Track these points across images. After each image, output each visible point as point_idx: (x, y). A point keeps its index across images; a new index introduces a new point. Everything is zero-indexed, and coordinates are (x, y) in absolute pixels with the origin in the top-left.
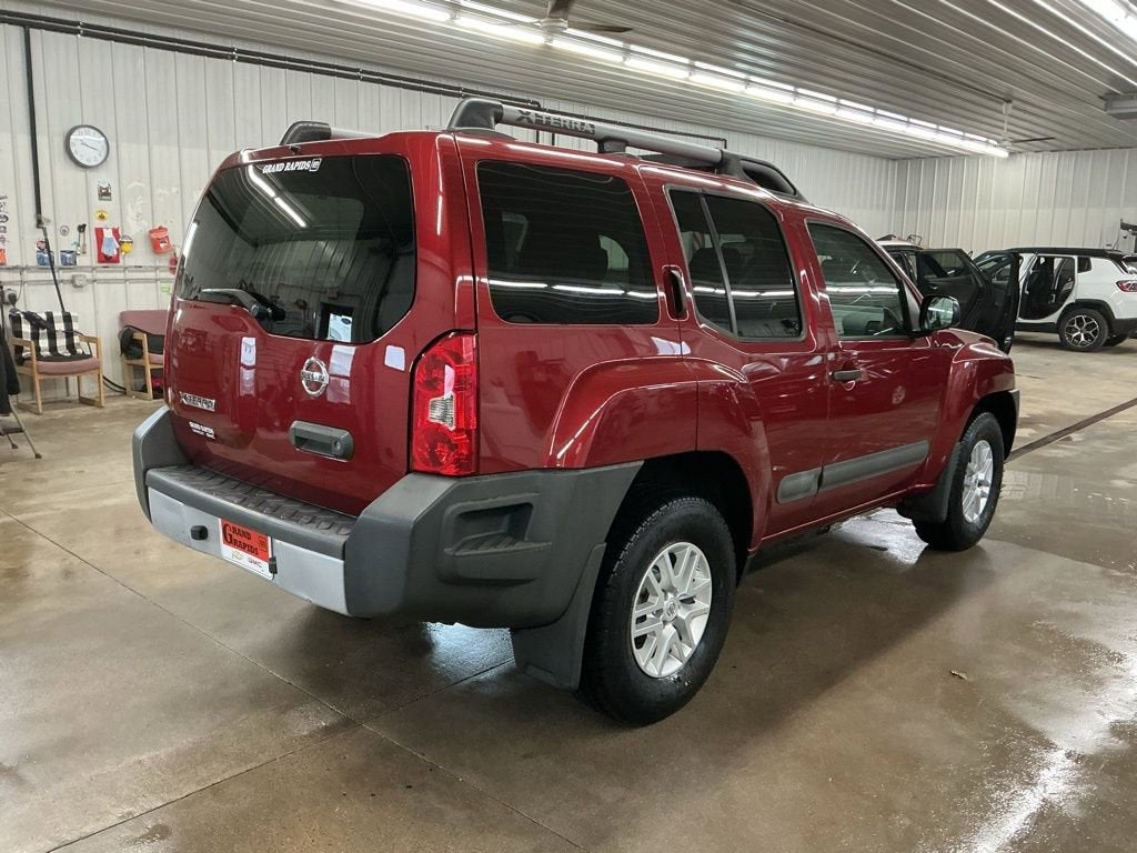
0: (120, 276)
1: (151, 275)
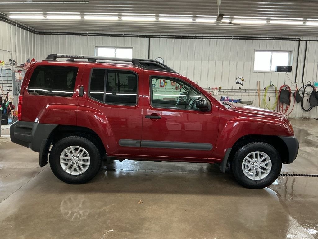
0: (164, 90)
1: (171, 90)
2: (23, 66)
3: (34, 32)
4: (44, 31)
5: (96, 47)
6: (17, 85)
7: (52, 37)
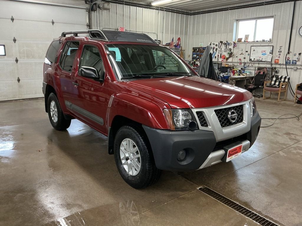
2: (169, 45)
3: (188, 14)
4: (196, 11)
5: (237, 20)
6: (159, 61)
7: (201, 16)
